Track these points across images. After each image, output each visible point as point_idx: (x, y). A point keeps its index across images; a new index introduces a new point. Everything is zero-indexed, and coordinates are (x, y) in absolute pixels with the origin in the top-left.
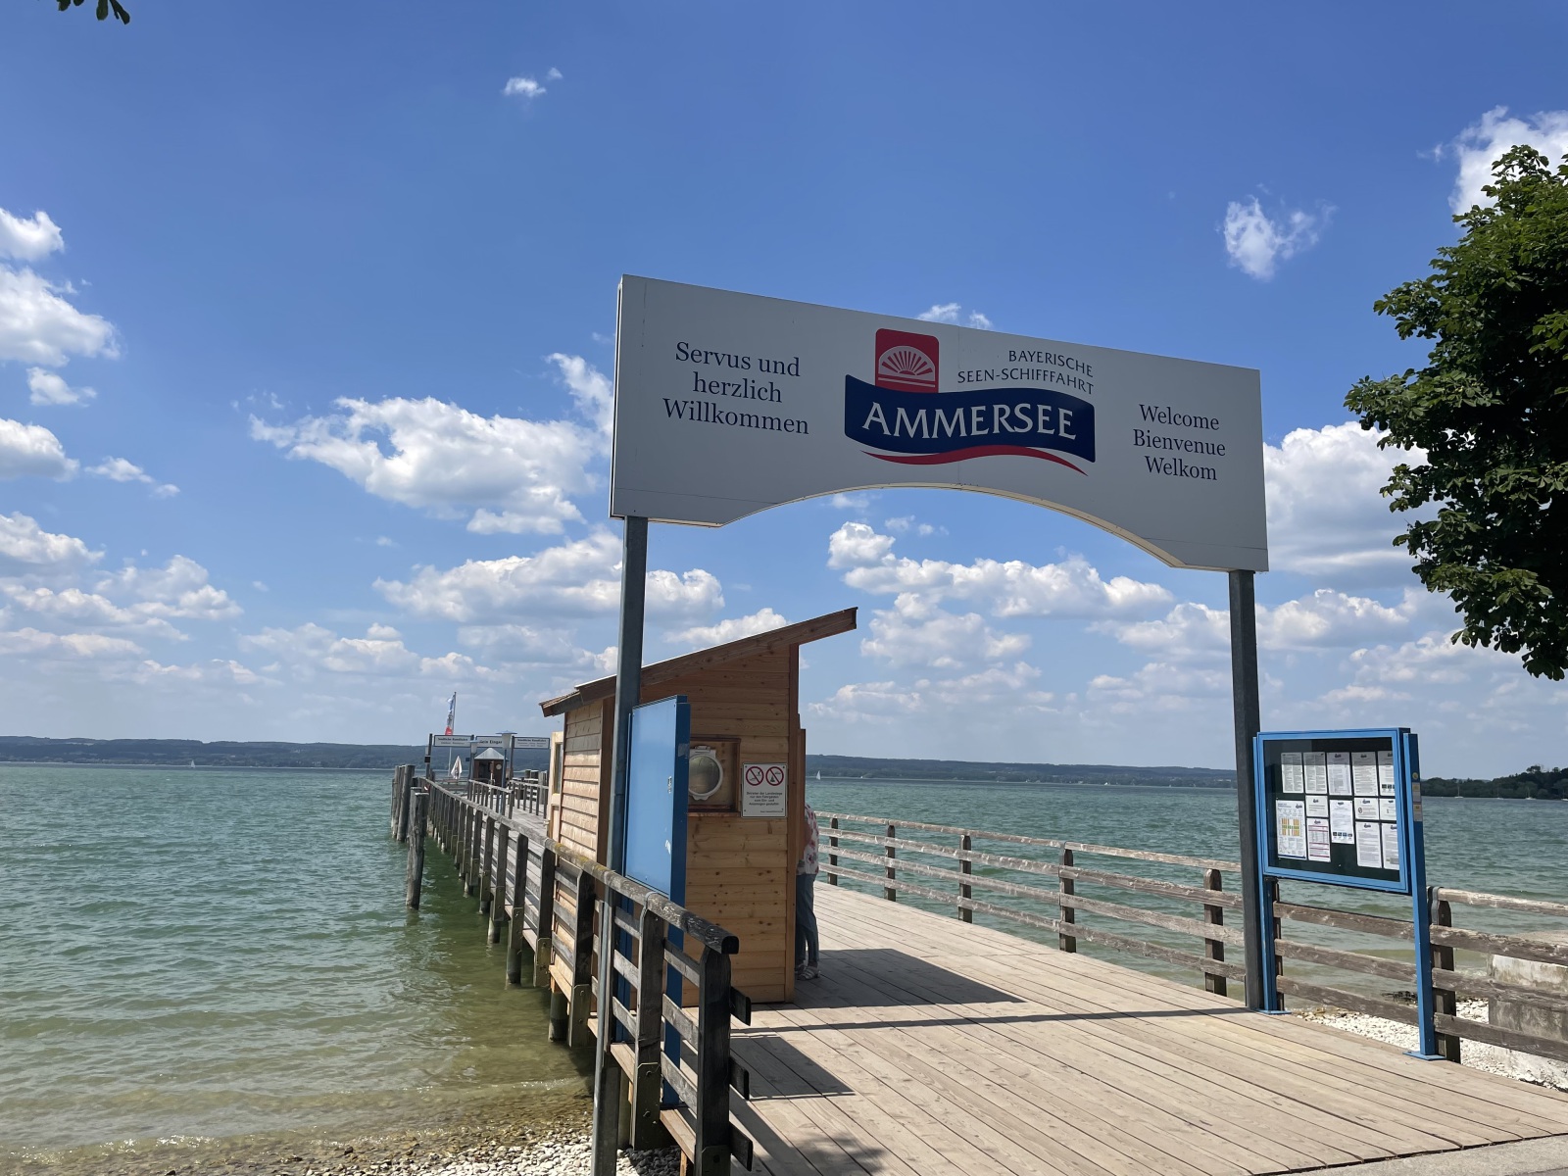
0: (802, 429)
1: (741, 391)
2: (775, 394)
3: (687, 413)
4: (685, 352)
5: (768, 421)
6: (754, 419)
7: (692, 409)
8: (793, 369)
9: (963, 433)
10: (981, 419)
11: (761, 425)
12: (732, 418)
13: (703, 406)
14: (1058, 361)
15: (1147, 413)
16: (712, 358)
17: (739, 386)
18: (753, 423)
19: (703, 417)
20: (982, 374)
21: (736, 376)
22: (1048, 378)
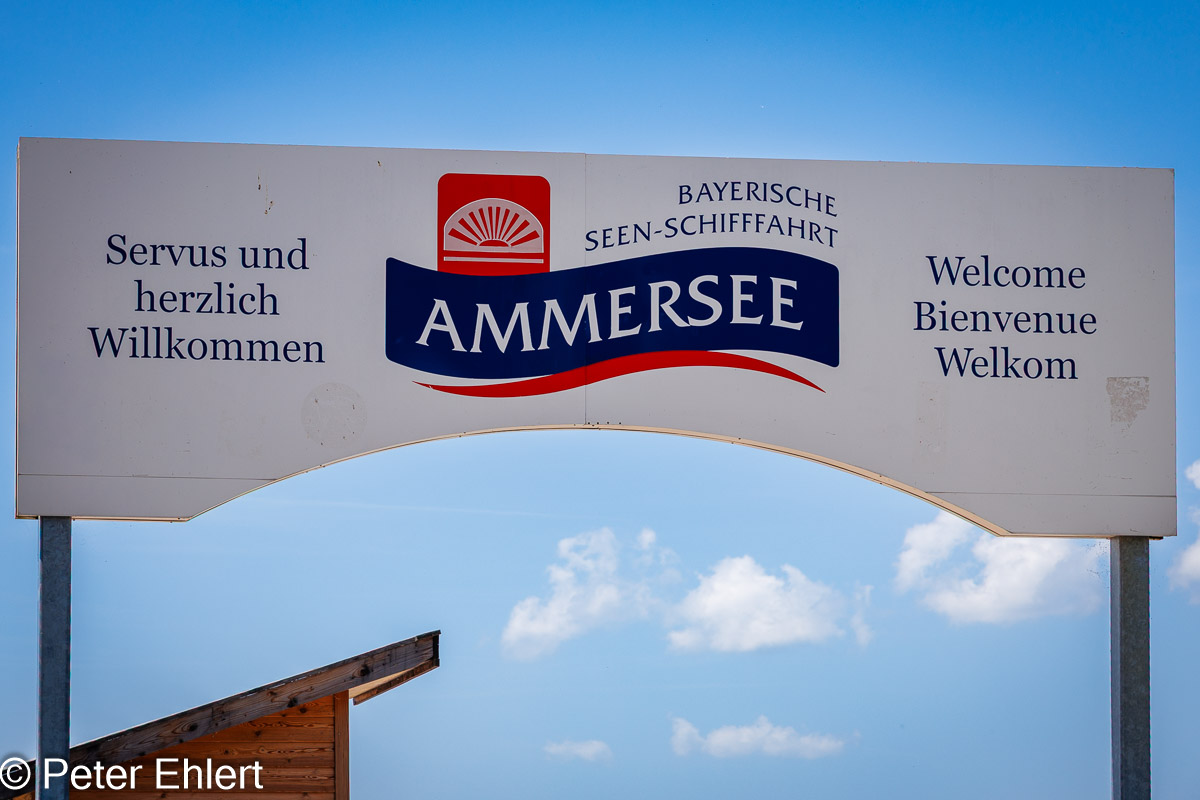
0: (314, 355)
1: (213, 302)
2: (268, 302)
3: (126, 347)
4: (121, 251)
5: (258, 348)
6: (233, 347)
7: (134, 340)
8: (298, 257)
9: (595, 337)
10: (628, 310)
11: (245, 354)
12: (197, 349)
13: (152, 334)
14: (770, 194)
15: (941, 269)
16: (164, 256)
17: (209, 295)
18: (233, 353)
19: (152, 351)
20: (629, 233)
21: (202, 280)
22: (751, 227)
